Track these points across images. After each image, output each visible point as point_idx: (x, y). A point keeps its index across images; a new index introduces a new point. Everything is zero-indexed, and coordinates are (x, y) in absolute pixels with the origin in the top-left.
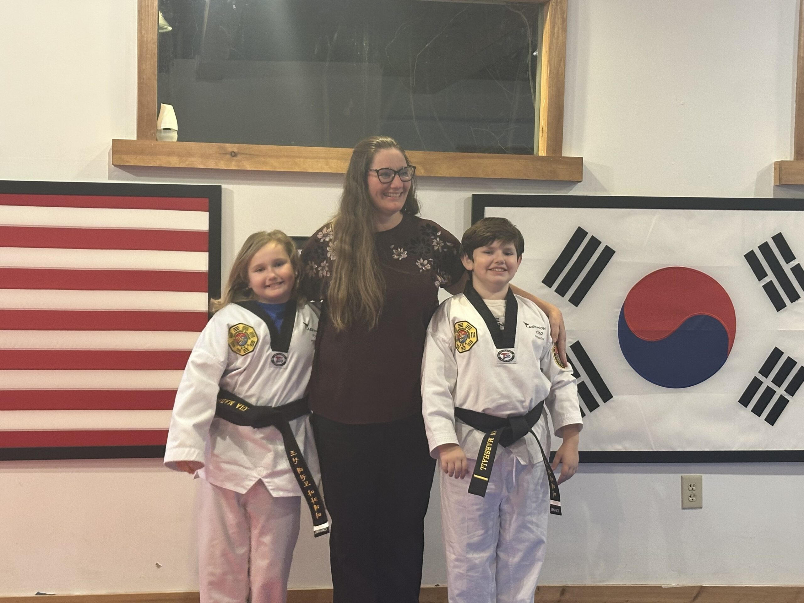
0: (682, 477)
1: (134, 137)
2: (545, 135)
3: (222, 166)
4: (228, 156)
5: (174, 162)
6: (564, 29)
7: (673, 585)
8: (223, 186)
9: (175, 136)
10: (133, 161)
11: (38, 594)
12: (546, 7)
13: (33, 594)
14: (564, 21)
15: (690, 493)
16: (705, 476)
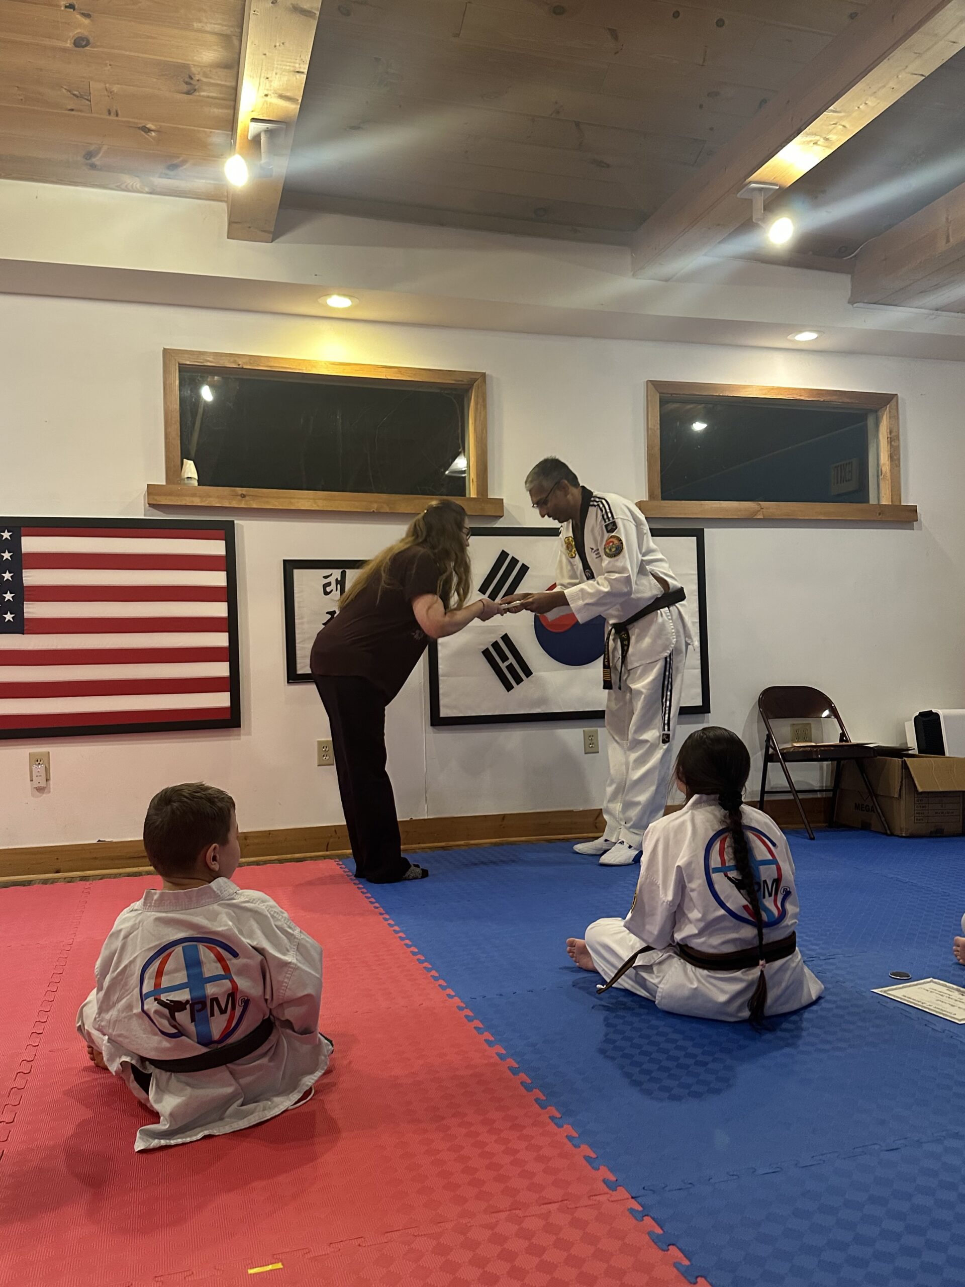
0: (584, 731)
1: (164, 483)
2: (475, 483)
3: (235, 504)
4: (239, 497)
5: (197, 502)
6: (485, 406)
7: (581, 809)
8: (235, 522)
9: (196, 484)
10: (164, 501)
11: (99, 841)
12: (470, 392)
13: (95, 841)
14: (484, 400)
15: (590, 742)
16: (599, 729)
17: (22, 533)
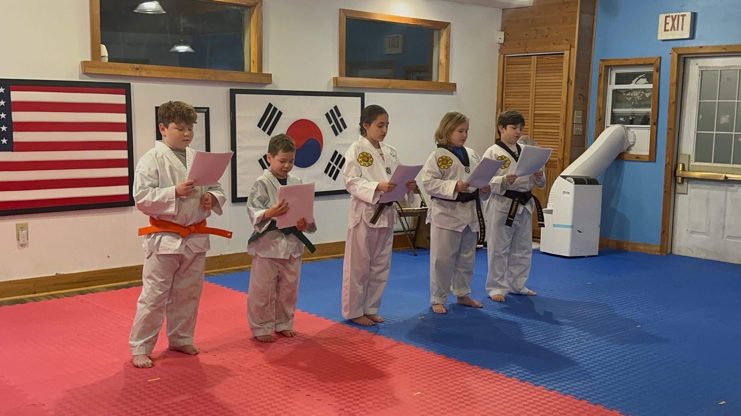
1: (90, 60)
2: (256, 64)
3: (133, 74)
4: (135, 70)
6: (262, 19)
8: (131, 84)
9: (107, 60)
10: (94, 71)
11: (57, 274)
13: (54, 274)
17: (11, 89)
